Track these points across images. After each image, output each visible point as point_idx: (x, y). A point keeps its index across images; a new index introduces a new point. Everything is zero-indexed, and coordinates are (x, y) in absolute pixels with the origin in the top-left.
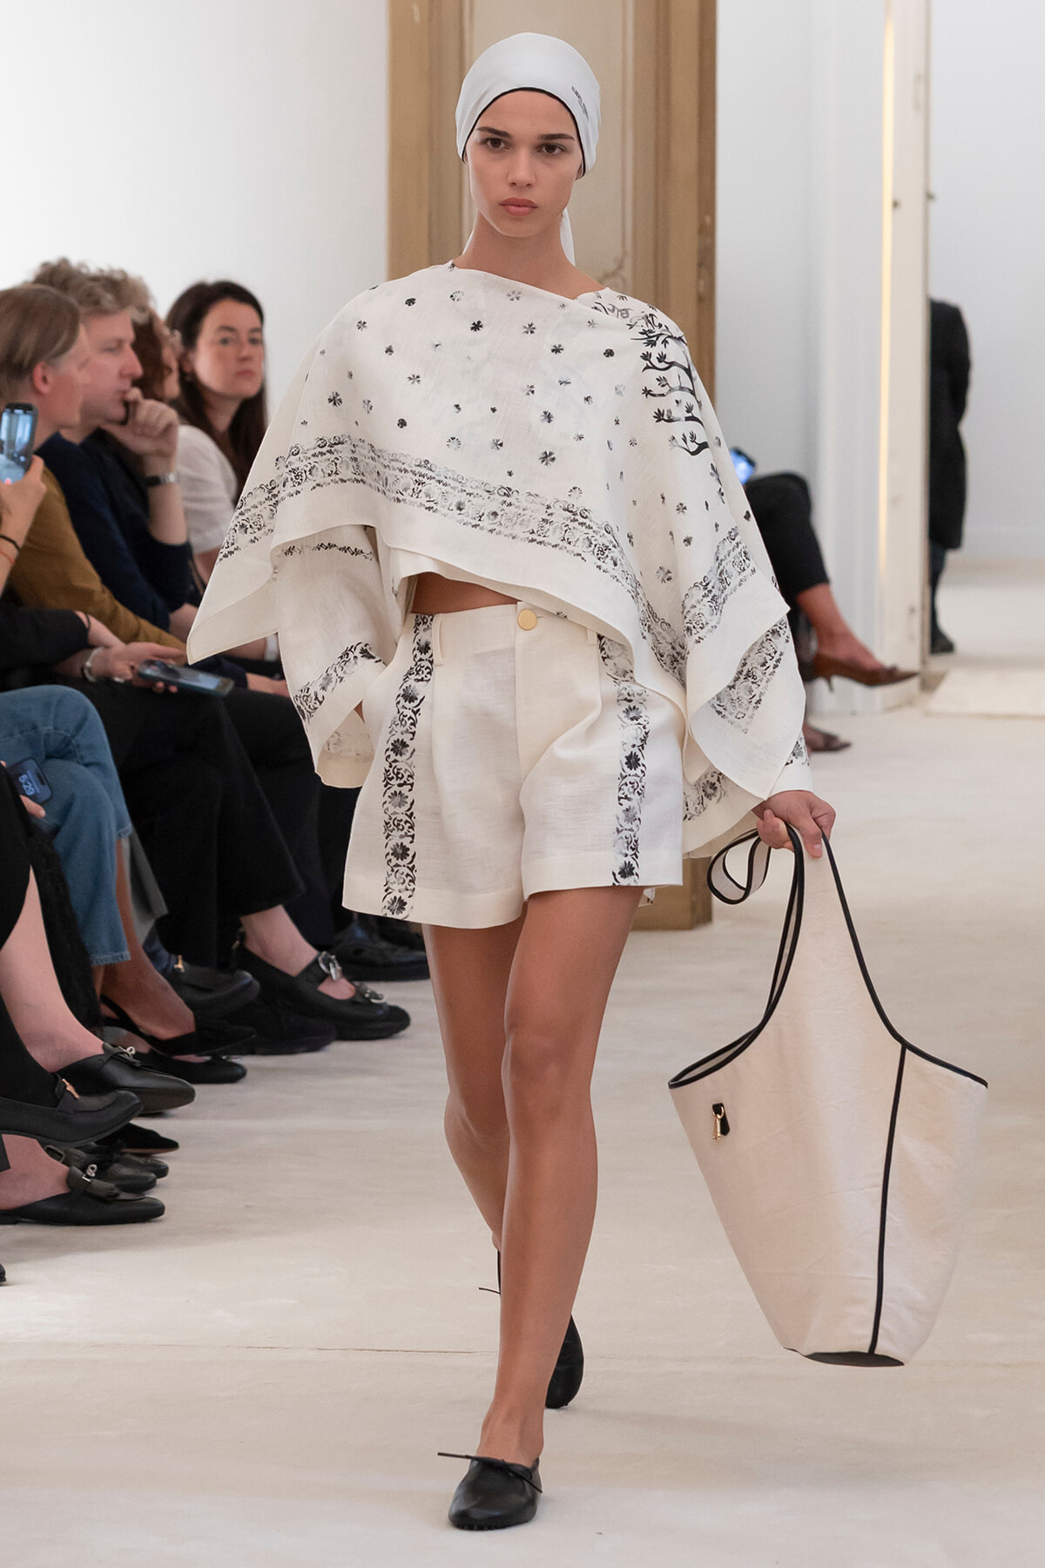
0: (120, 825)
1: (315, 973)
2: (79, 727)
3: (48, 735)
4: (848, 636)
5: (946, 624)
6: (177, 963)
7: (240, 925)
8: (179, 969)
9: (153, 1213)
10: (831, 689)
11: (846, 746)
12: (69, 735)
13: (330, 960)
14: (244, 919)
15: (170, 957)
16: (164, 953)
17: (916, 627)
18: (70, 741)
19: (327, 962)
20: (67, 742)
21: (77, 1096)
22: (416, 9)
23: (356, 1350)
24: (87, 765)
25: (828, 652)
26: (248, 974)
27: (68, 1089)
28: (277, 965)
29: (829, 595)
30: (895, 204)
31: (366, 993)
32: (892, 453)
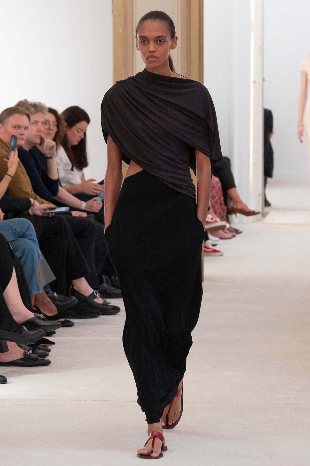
0: (39, 256)
1: (93, 296)
2: (28, 229)
3: (19, 232)
4: (241, 202)
5: (269, 199)
6: (55, 294)
7: (72, 282)
8: (55, 296)
9: (47, 363)
10: (236, 216)
11: (241, 232)
12: (25, 232)
13: (97, 293)
14: (73, 281)
15: (53, 293)
16: (51, 291)
17: (261, 199)
18: (25, 233)
19: (96, 293)
20: (24, 233)
21: (27, 331)
22: (120, 29)
23: (104, 401)
24: (30, 240)
25: (235, 206)
26: (74, 297)
27: (25, 329)
28: (83, 293)
29: (236, 191)
30: (254, 82)
31: (107, 302)
32: (254, 151)
